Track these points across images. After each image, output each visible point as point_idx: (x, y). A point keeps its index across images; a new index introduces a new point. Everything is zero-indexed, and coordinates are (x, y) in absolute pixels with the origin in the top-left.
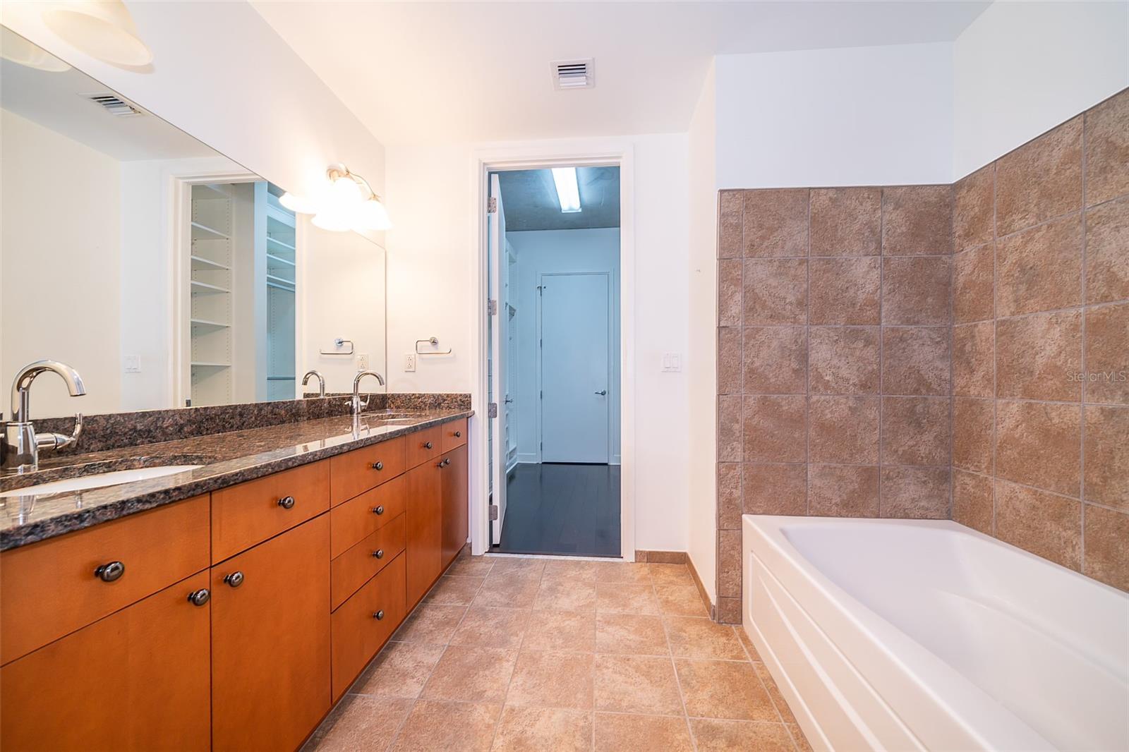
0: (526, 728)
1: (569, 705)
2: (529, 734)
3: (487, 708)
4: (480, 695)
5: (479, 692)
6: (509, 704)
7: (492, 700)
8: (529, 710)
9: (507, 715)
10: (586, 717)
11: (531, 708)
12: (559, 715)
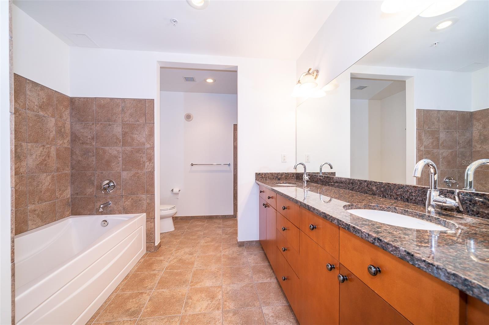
0: (211, 303)
1: (192, 315)
2: (209, 301)
3: (229, 308)
4: (235, 313)
5: (236, 314)
6: (220, 311)
7: (228, 312)
8: (211, 310)
9: (220, 307)
10: (186, 311)
11: (210, 311)
12: (197, 311)
